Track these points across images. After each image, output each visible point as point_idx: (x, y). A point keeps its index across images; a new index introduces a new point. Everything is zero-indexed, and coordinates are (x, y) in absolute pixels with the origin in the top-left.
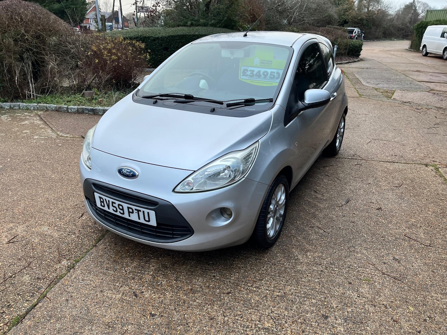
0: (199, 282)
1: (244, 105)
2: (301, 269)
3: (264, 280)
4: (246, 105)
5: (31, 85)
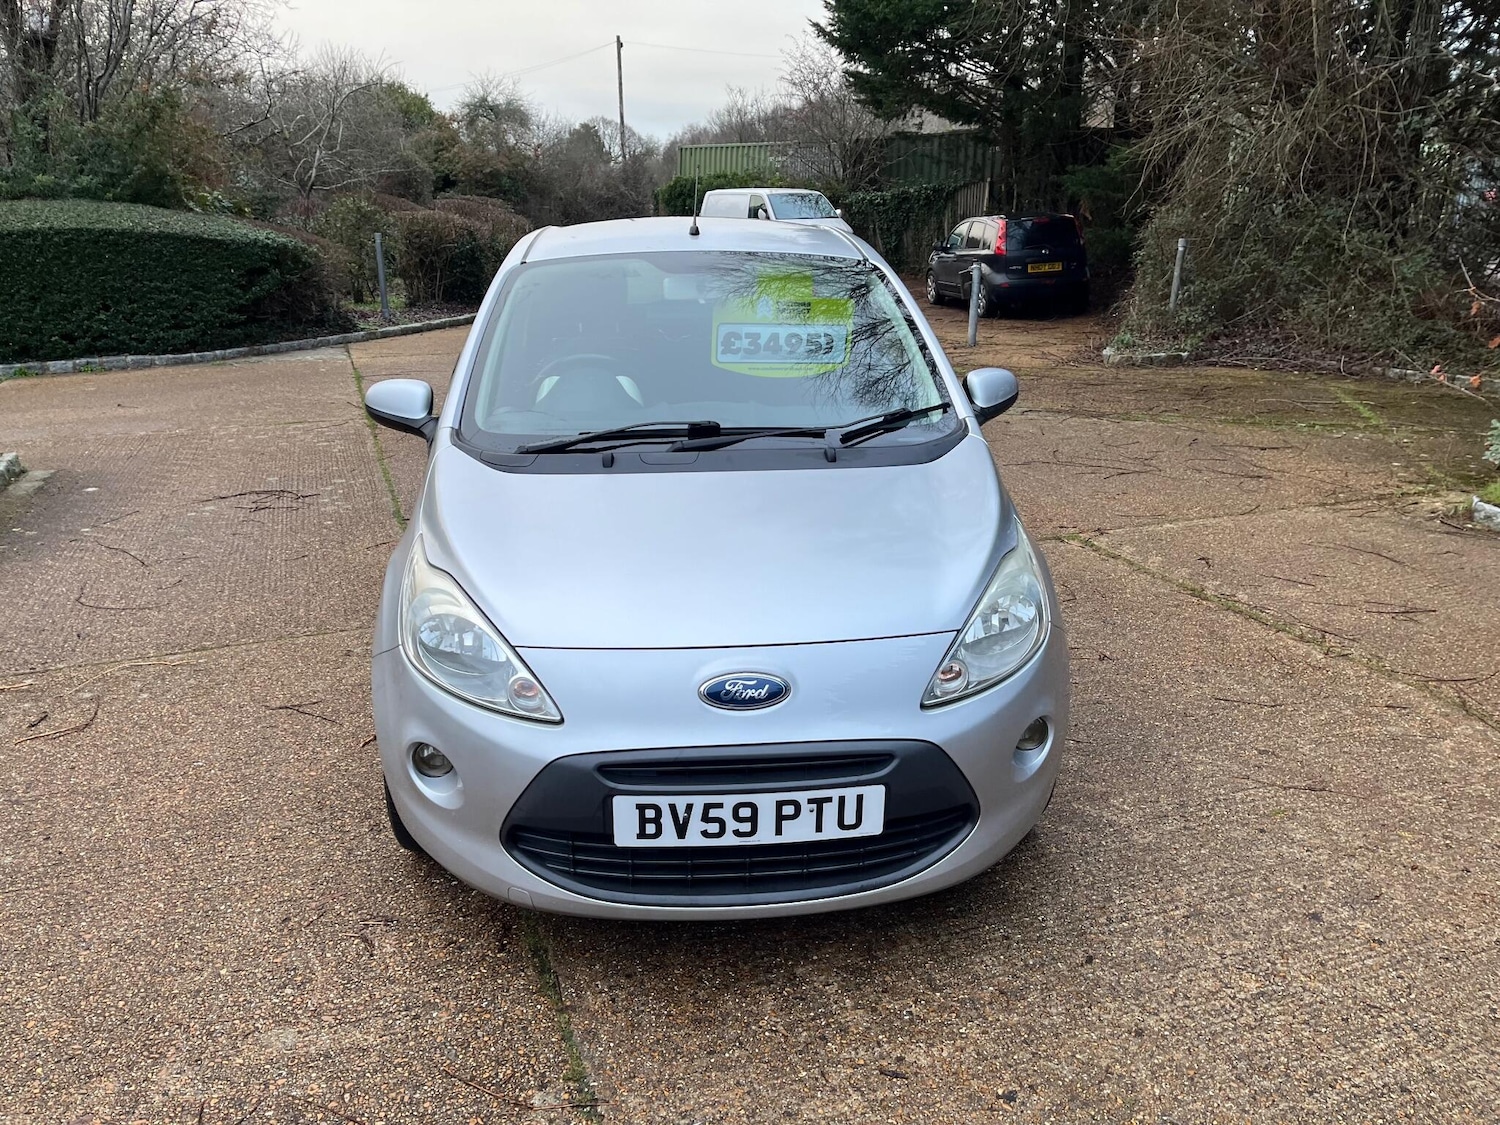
1: (882, 431)
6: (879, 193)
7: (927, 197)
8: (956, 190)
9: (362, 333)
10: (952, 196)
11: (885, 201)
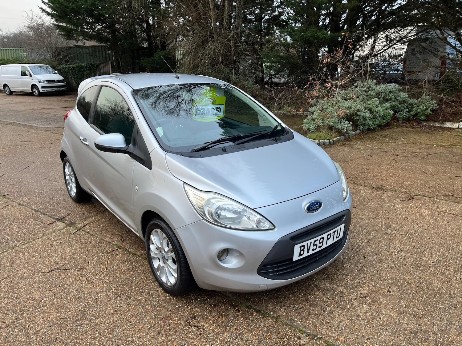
6: (71, 65)
7: (90, 67)
8: (99, 65)
10: (98, 66)
11: (74, 68)
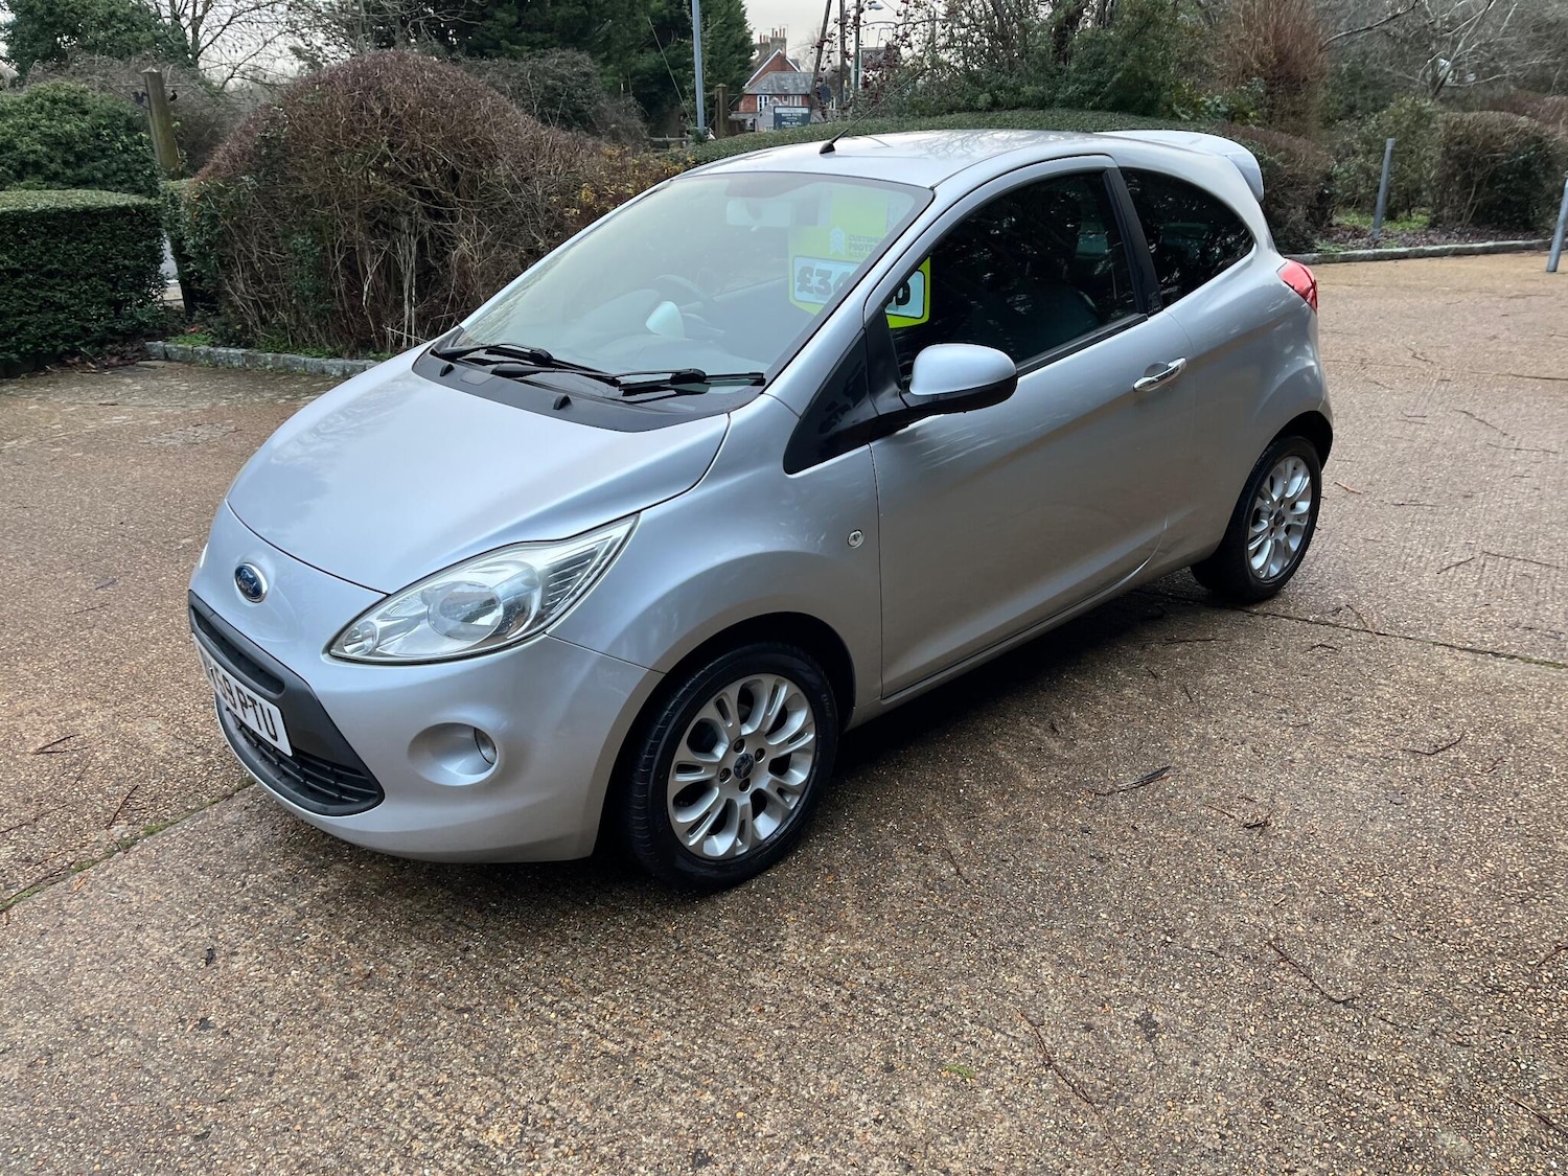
0: (410, 956)
1: (674, 392)
2: (762, 984)
3: (609, 993)
4: (680, 393)
5: (406, 307)
9: (1315, 255)
